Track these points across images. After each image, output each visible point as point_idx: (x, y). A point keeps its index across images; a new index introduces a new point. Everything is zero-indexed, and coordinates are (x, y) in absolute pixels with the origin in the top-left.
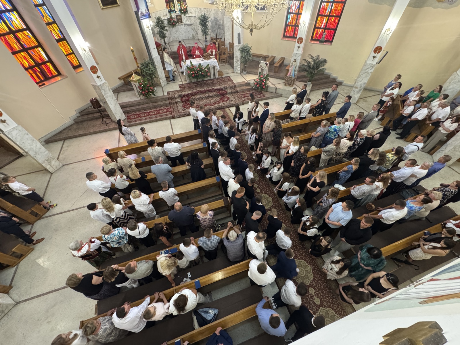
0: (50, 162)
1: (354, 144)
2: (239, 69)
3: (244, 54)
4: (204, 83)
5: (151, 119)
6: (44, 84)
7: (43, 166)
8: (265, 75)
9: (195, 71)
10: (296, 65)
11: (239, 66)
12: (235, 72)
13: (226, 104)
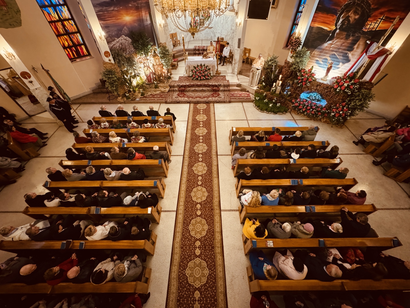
2: (237, 71)
11: (237, 68)
12: (233, 73)
13: (214, 99)
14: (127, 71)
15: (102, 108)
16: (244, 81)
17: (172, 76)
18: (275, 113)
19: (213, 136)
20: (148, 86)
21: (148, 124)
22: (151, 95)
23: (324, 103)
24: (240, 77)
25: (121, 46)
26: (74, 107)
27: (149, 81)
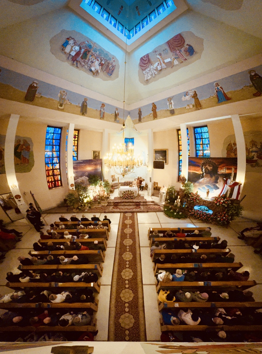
2: (151, 194)
6: (52, 189)
12: (148, 195)
13: (137, 210)
14: (82, 194)
15: (61, 216)
16: (156, 199)
17: (110, 197)
18: (179, 218)
19: (136, 234)
20: (94, 203)
21: (92, 226)
22: (95, 208)
23: (211, 212)
24: (153, 197)
25: (82, 181)
26: (43, 215)
27: (95, 200)
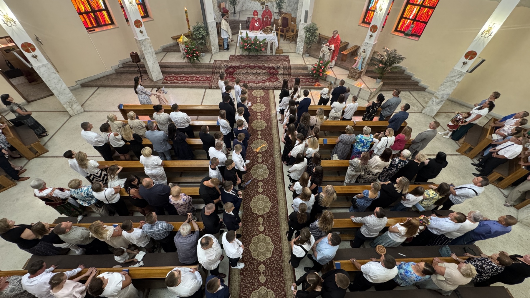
0: (72, 105)
1: (391, 165)
2: (302, 50)
3: (309, 34)
4: (257, 58)
5: (187, 85)
6: (94, 30)
7: (63, 107)
8: (326, 61)
9: (248, 44)
10: (365, 56)
11: (302, 47)
12: (297, 53)
13: (272, 84)
